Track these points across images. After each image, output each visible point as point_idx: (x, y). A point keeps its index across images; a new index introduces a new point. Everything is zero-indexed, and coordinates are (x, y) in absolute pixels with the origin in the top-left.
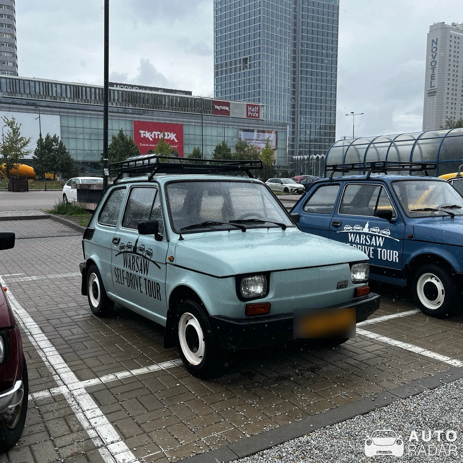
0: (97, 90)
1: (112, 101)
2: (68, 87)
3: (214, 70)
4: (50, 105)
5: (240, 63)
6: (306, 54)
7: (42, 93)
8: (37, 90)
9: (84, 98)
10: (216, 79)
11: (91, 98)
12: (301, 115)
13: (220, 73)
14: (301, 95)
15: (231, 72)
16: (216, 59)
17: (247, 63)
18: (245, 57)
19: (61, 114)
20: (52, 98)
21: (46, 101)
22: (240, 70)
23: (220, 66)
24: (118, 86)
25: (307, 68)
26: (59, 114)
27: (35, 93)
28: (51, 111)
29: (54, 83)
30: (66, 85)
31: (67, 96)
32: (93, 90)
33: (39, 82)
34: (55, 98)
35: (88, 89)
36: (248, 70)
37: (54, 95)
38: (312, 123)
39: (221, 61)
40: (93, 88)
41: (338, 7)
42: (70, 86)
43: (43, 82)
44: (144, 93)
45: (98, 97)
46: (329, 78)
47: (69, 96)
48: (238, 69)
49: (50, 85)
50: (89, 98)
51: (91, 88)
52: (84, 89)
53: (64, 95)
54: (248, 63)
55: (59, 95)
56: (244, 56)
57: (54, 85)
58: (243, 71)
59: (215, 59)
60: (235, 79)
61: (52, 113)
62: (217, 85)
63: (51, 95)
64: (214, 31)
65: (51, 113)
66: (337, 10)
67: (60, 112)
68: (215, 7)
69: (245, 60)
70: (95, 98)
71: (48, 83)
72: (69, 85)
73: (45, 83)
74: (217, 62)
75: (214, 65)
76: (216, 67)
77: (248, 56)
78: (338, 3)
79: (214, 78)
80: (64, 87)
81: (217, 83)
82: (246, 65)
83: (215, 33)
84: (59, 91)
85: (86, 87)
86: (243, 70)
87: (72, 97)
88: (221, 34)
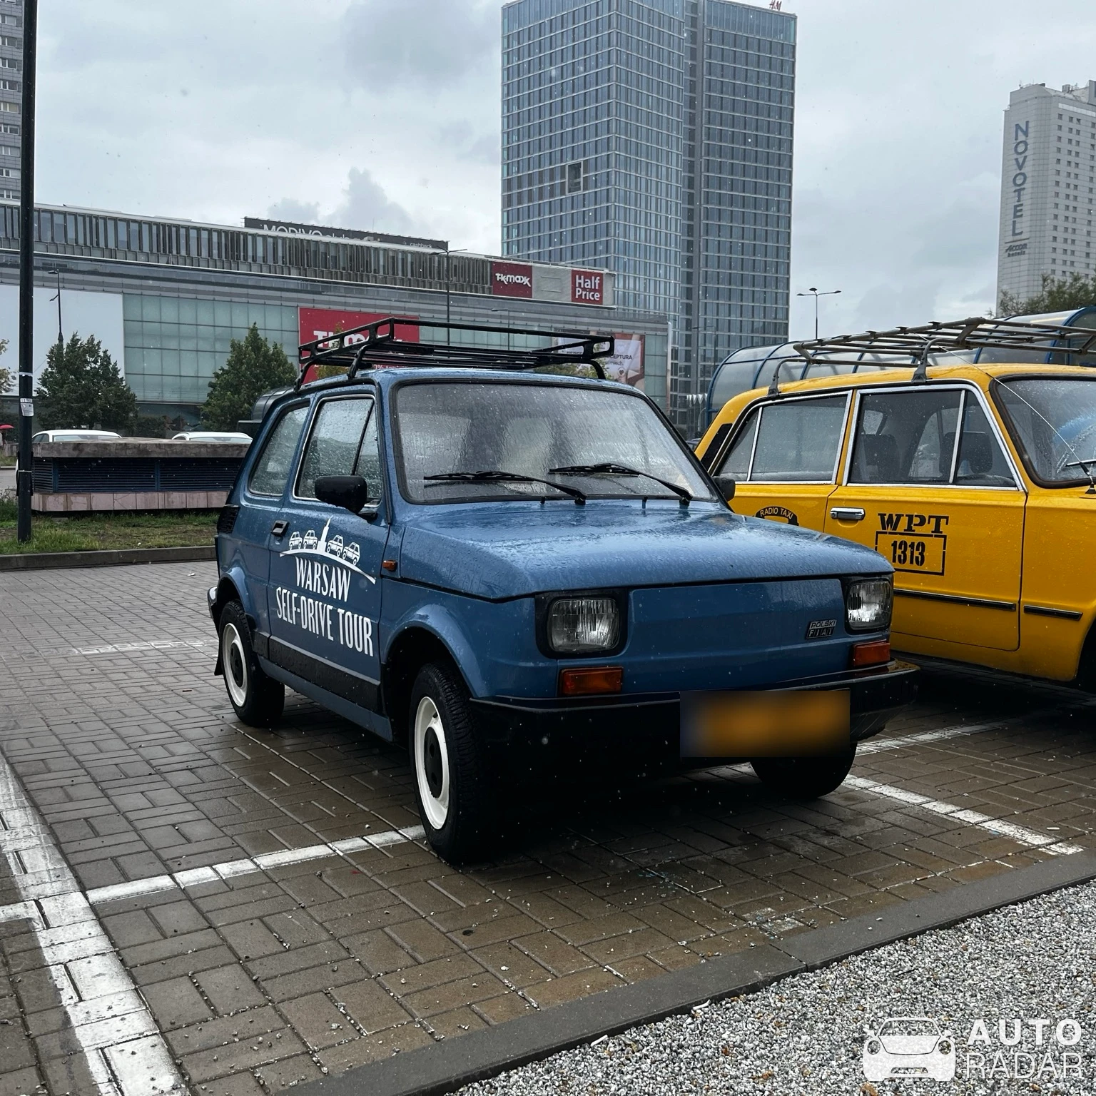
0: (215, 235)
1: (250, 260)
2: (145, 228)
3: (503, 191)
4: (101, 270)
5: (563, 176)
6: (717, 156)
7: (81, 241)
8: (71, 235)
9: (183, 253)
10: (505, 214)
11: (199, 253)
12: (706, 298)
13: (515, 199)
14: (707, 251)
15: (541, 198)
16: (507, 167)
17: (579, 177)
18: (575, 162)
19: (126, 291)
20: (107, 253)
21: (91, 260)
22: (563, 193)
23: (515, 183)
24: (274, 227)
25: (720, 189)
26: (120, 290)
27: (66, 242)
28: (102, 284)
29: (111, 218)
30: (140, 223)
31: (141, 248)
32: (205, 235)
33: (75, 215)
34: (113, 253)
35: (193, 233)
36: (581, 192)
37: (111, 245)
38: (733, 318)
39: (518, 172)
40: (205, 229)
41: (794, 47)
42: (150, 224)
43: (84, 216)
44: (327, 243)
45: (215, 252)
46: (772, 211)
47: (146, 248)
48: (558, 191)
49: (101, 222)
50: (194, 253)
51: (199, 230)
52: (183, 231)
53: (135, 247)
54: (582, 176)
55: (123, 247)
56: (573, 159)
57: (111, 224)
58: (568, 195)
59: (505, 167)
60: (550, 213)
61: (104, 287)
62: (508, 227)
63: (102, 244)
64: (503, 102)
65: (101, 288)
66: (791, 55)
67: (123, 286)
68: (506, 46)
69: (575, 169)
70: (210, 254)
71: (97, 217)
72: (146, 223)
73: (91, 217)
74: (508, 175)
75: (503, 181)
76: (507, 185)
77: (581, 160)
78: (792, 41)
79: (503, 212)
80: (134, 227)
81: (508, 222)
82: (578, 180)
83: (506, 107)
84: (123, 237)
85: (187, 228)
86: (569, 192)
87: (155, 251)
88: (519, 108)
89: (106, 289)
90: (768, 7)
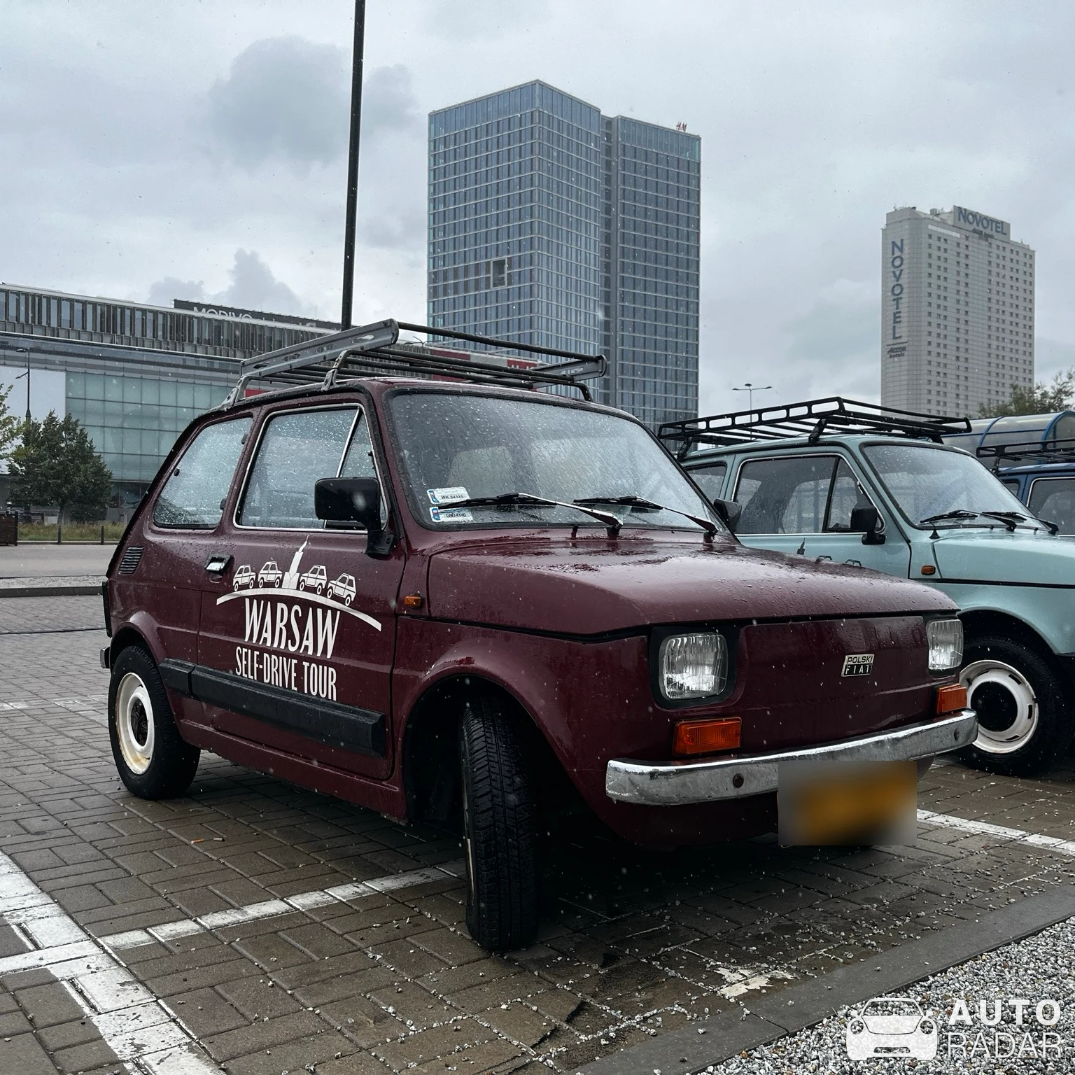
0: (160, 317)
1: (195, 342)
2: (89, 308)
3: (429, 282)
4: (44, 347)
5: (488, 271)
6: (631, 258)
7: (22, 319)
8: (13, 312)
9: (128, 333)
10: (431, 304)
11: (144, 334)
12: (622, 389)
13: (441, 291)
14: (623, 345)
15: (466, 290)
16: (433, 259)
17: (503, 273)
18: (499, 258)
19: (69, 369)
20: (49, 331)
21: (32, 338)
22: (488, 287)
23: (441, 276)
24: (204, 310)
25: (634, 289)
26: (63, 368)
27: (7, 318)
28: (46, 361)
29: (55, 298)
30: (84, 303)
31: (84, 327)
32: (150, 316)
33: (18, 293)
34: (55, 332)
35: (138, 315)
36: (505, 287)
37: (54, 324)
38: (647, 407)
39: (444, 265)
40: (151, 311)
41: (699, 164)
42: (95, 305)
43: (27, 295)
44: (272, 328)
45: (160, 333)
46: (682, 311)
47: (89, 327)
48: (483, 285)
49: (44, 301)
50: (138, 334)
51: (144, 311)
52: (128, 312)
53: (78, 326)
54: (506, 272)
55: (66, 325)
56: (497, 255)
57: (54, 303)
58: (493, 289)
59: (431, 260)
60: (475, 305)
61: (46, 366)
62: (434, 317)
63: (44, 323)
64: (429, 200)
65: (44, 366)
66: (696, 171)
67: (66, 363)
68: (432, 149)
69: (499, 265)
70: (155, 335)
71: (40, 297)
72: (90, 303)
73: (34, 296)
74: (434, 268)
75: (429, 274)
76: (433, 277)
77: (505, 257)
78: (697, 158)
79: (428, 302)
80: (78, 307)
81: (434, 312)
82: (501, 276)
83: (432, 205)
84: (66, 315)
85: (133, 310)
86: (494, 286)
87: (98, 331)
88: (444, 207)
89: (48, 366)
90: (675, 128)
